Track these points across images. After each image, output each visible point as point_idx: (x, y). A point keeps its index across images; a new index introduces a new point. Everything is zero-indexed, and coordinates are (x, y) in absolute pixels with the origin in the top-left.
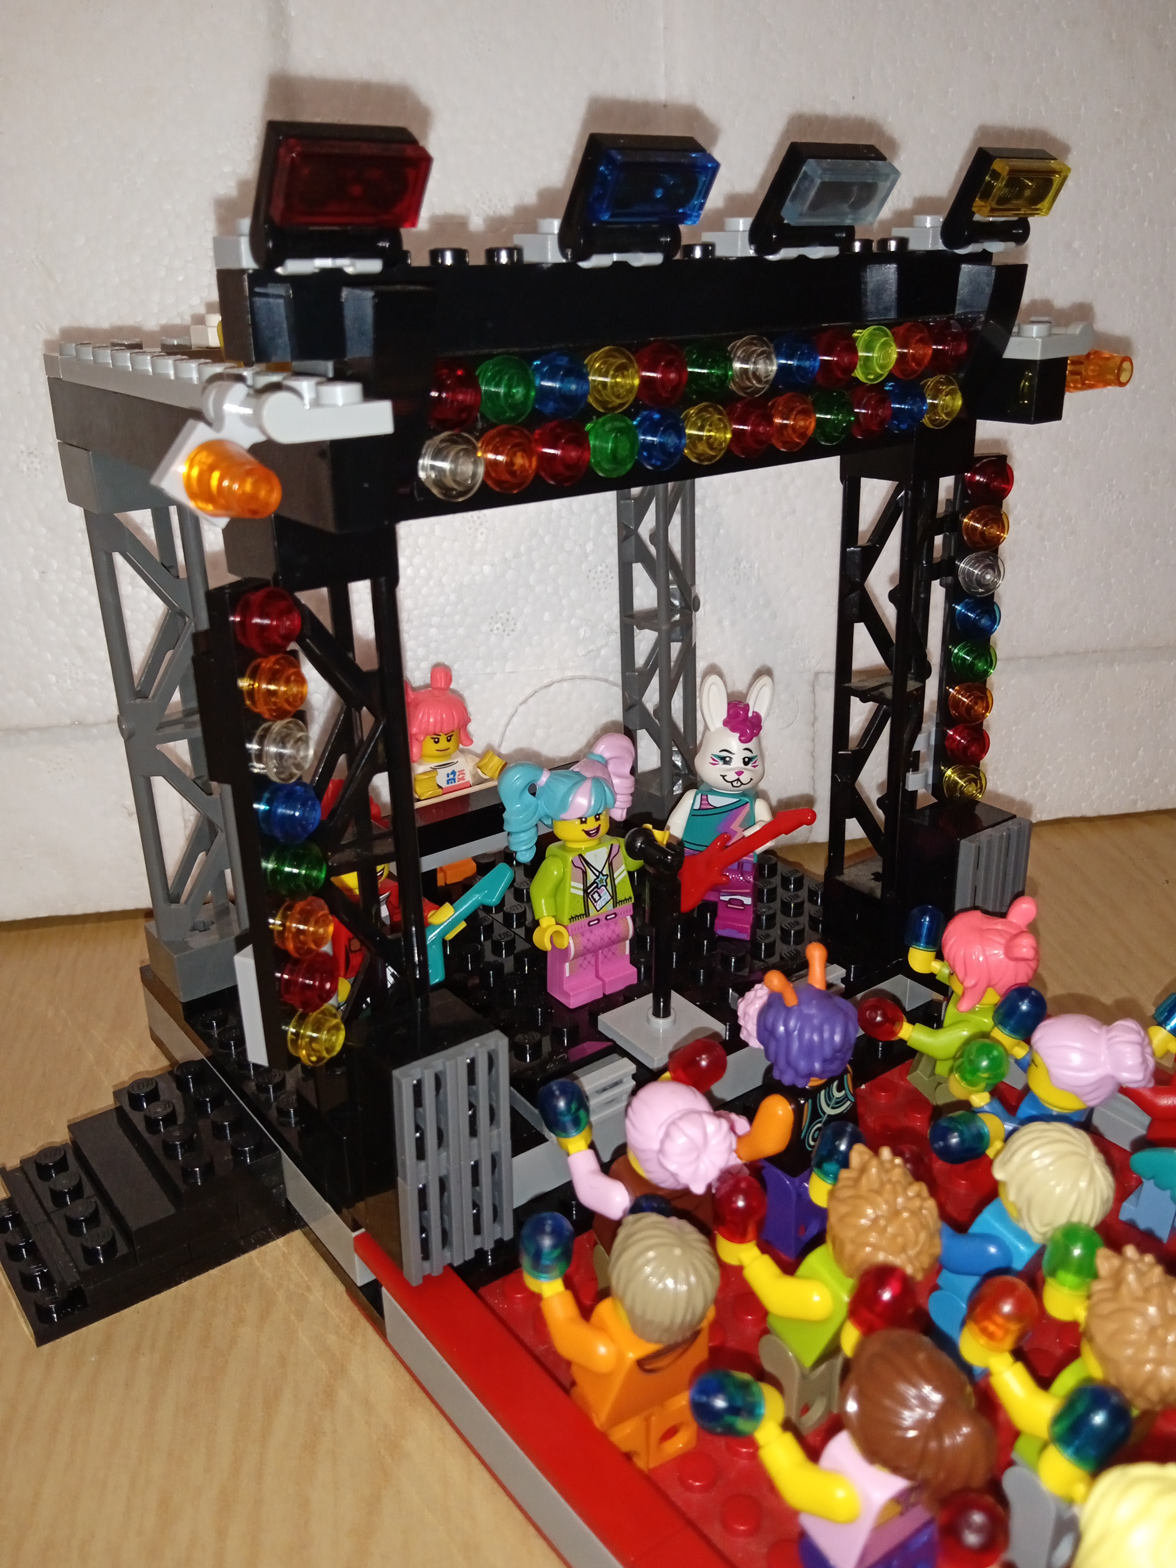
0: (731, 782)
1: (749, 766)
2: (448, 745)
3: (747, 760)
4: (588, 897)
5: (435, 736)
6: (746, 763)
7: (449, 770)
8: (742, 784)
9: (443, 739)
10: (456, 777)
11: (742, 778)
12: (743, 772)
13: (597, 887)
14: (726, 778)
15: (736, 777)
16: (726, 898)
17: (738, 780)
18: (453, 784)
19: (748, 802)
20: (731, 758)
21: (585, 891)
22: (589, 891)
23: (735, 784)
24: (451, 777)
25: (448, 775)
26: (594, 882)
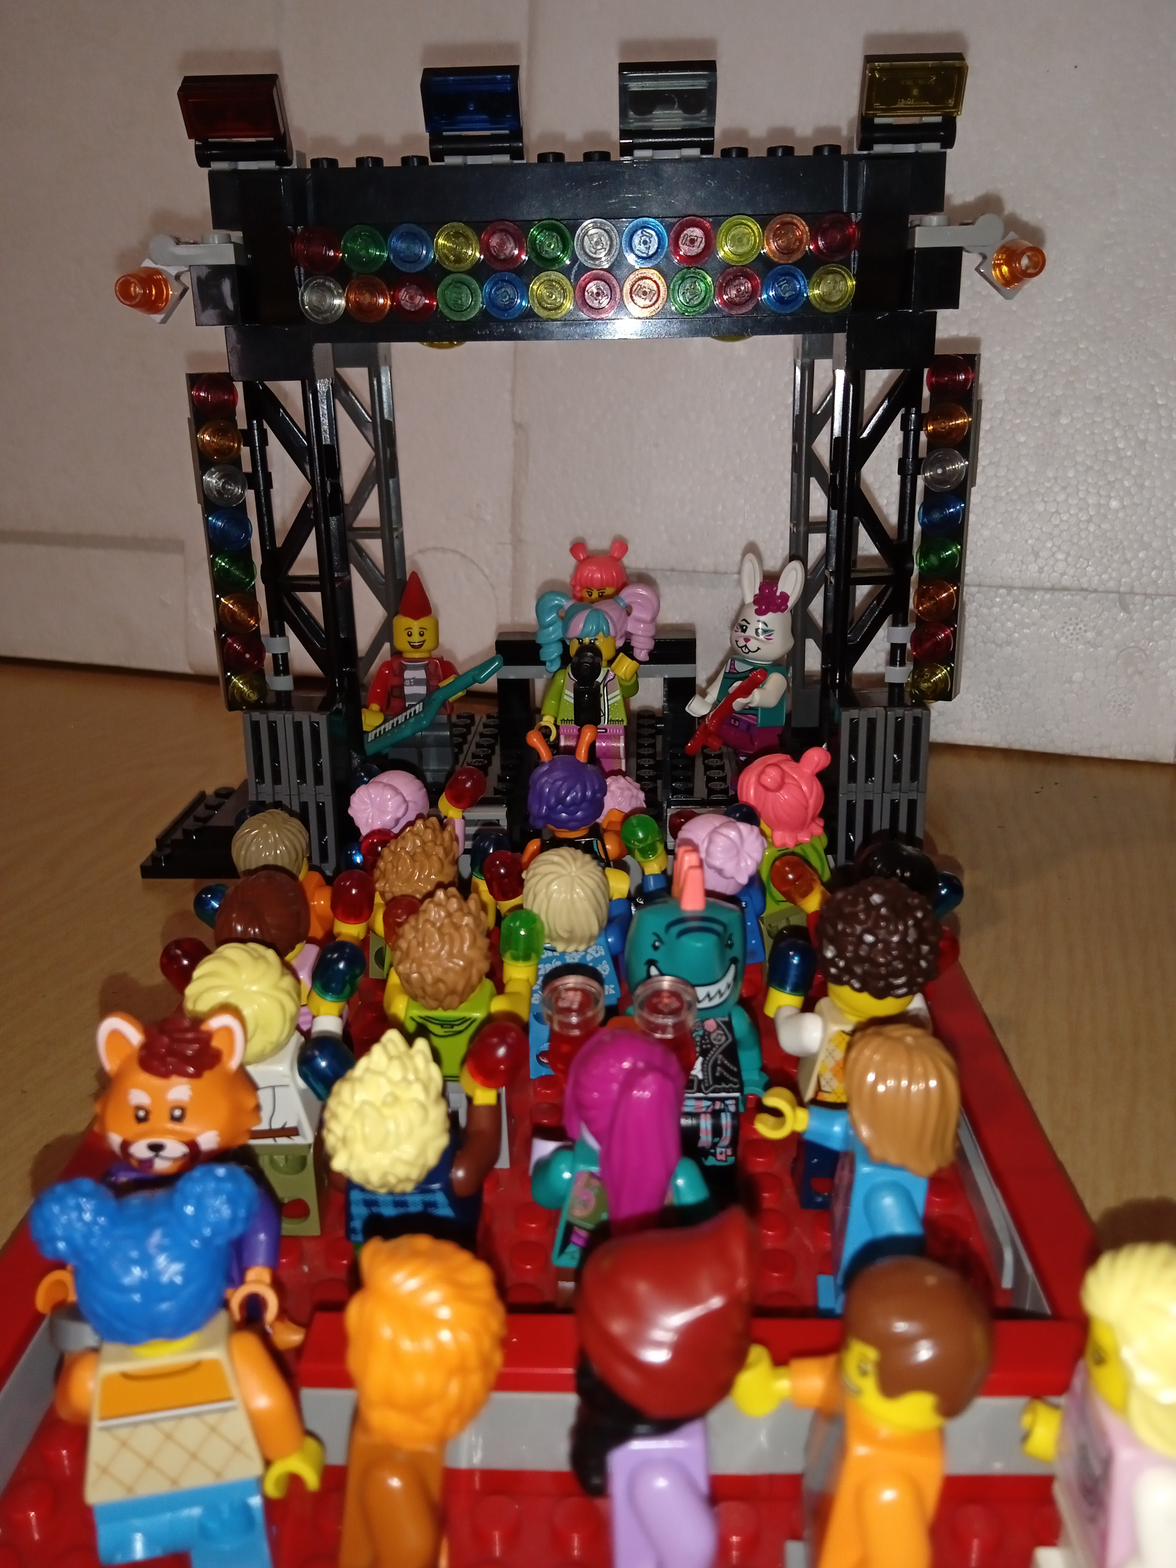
1: (761, 637)
3: (760, 631)
6: (758, 634)
12: (750, 640)
14: (738, 643)
15: (744, 643)
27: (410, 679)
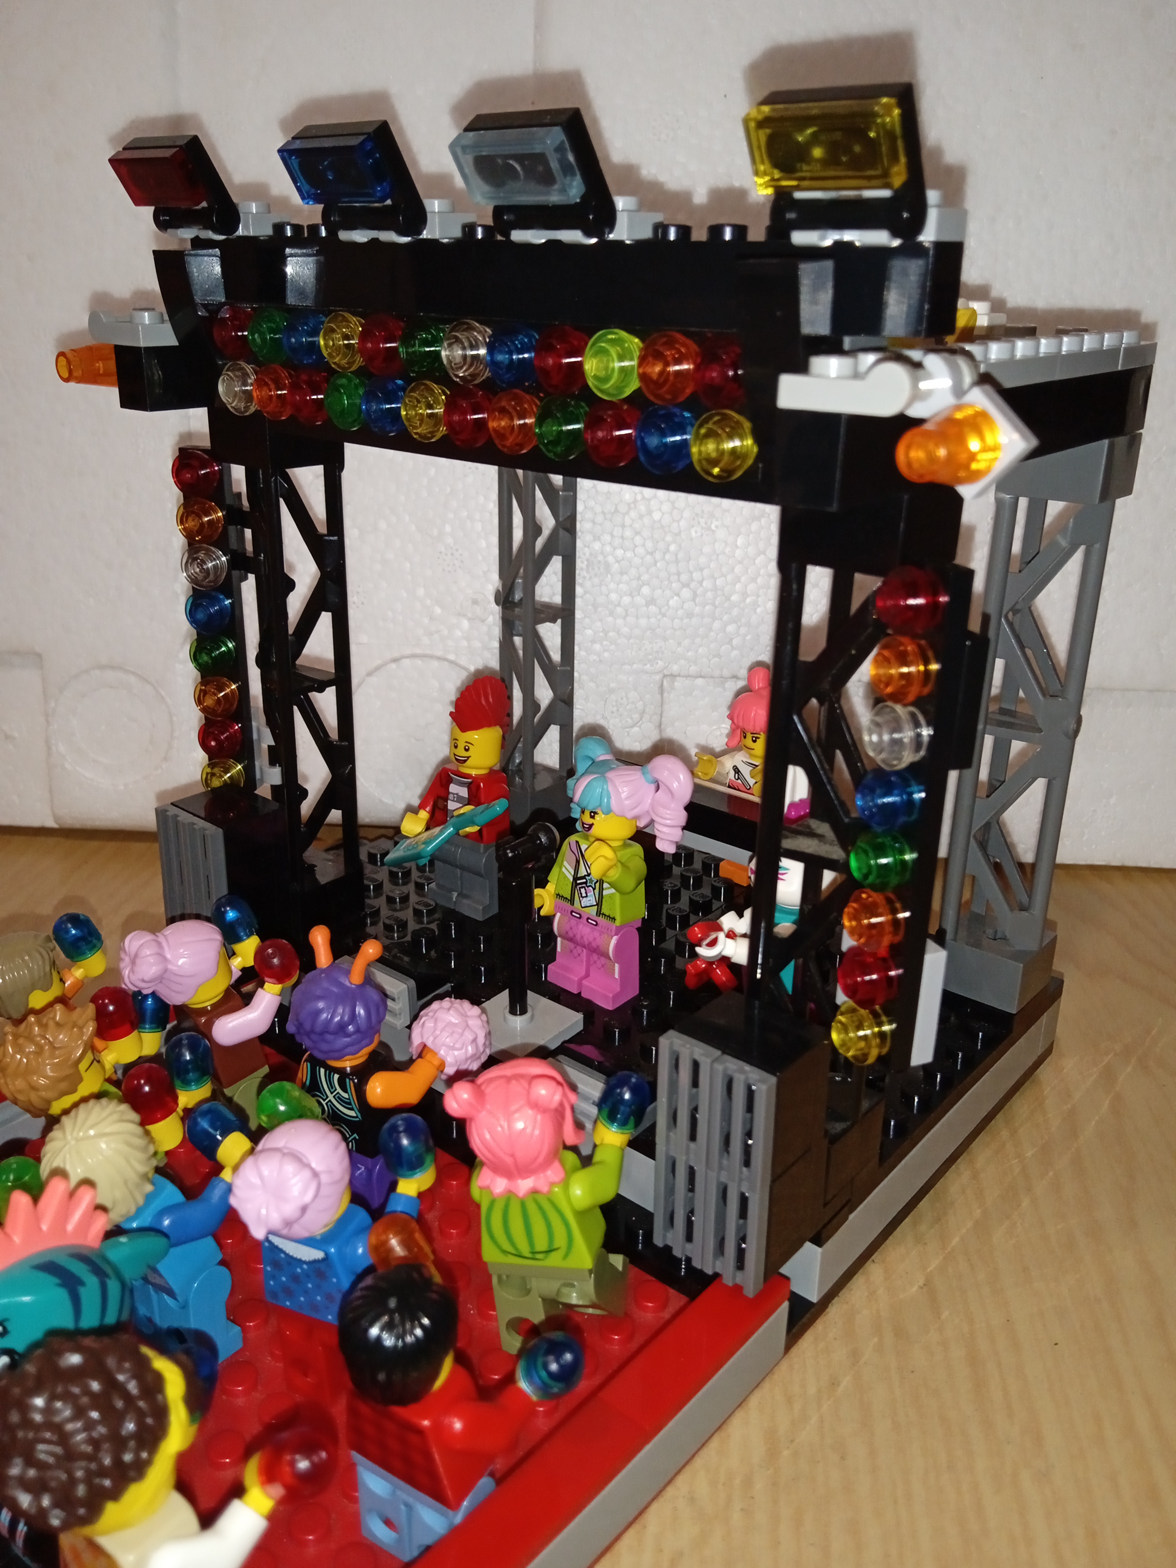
4: (576, 887)
13: (586, 883)
21: (576, 878)
22: (578, 882)
26: (584, 877)
27: (454, 794)
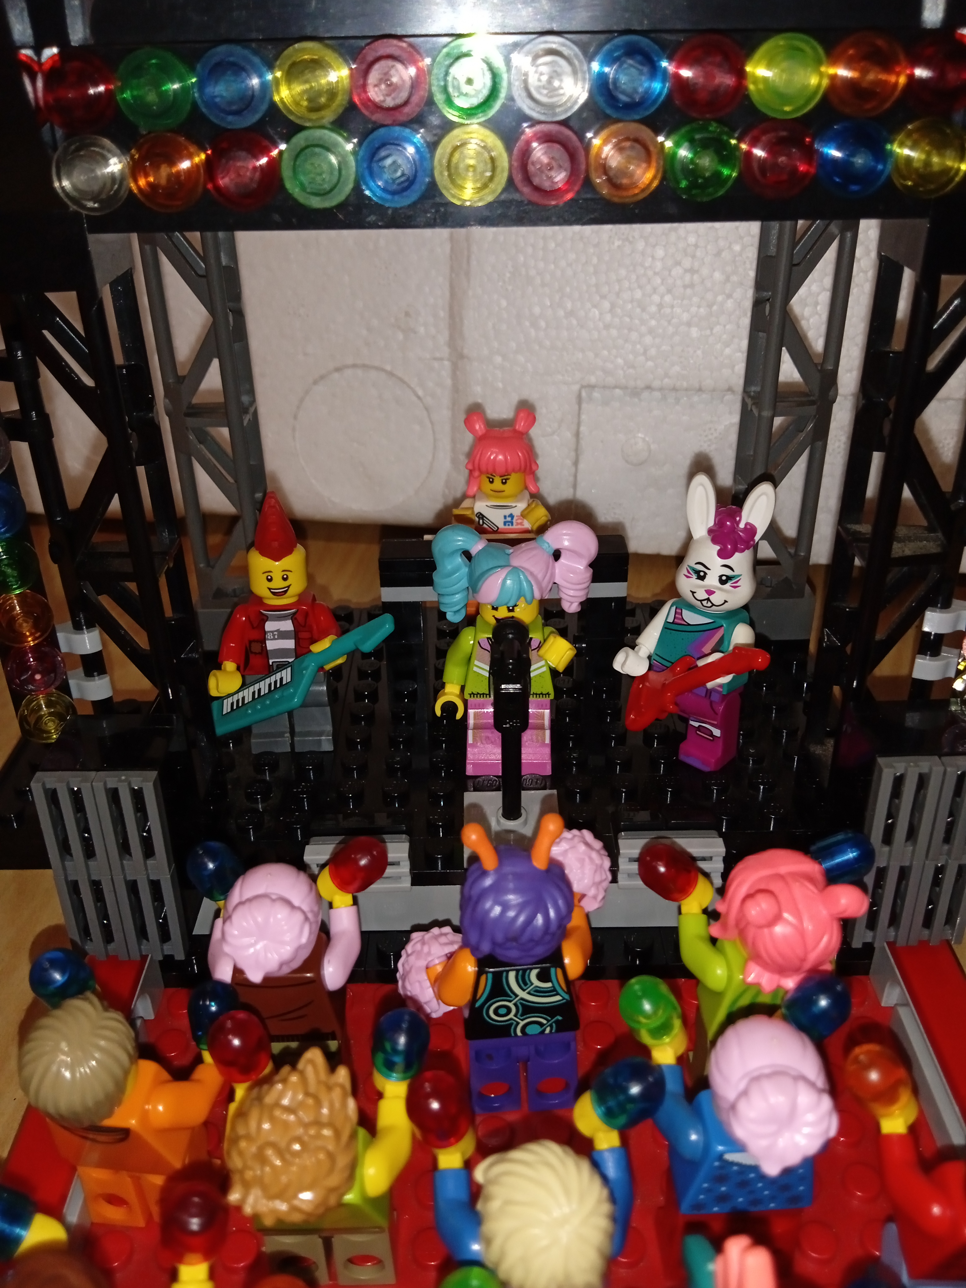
0: (701, 601)
1: (727, 586)
2: (502, 487)
3: (724, 578)
5: (491, 476)
6: (723, 582)
7: (507, 512)
8: (713, 605)
9: (498, 480)
10: (514, 521)
11: (712, 598)
12: (714, 592)
14: (695, 594)
15: (706, 596)
16: (696, 724)
17: (708, 599)
18: (510, 527)
19: (722, 626)
20: (705, 574)
23: (705, 603)
24: (509, 519)
25: (505, 517)
